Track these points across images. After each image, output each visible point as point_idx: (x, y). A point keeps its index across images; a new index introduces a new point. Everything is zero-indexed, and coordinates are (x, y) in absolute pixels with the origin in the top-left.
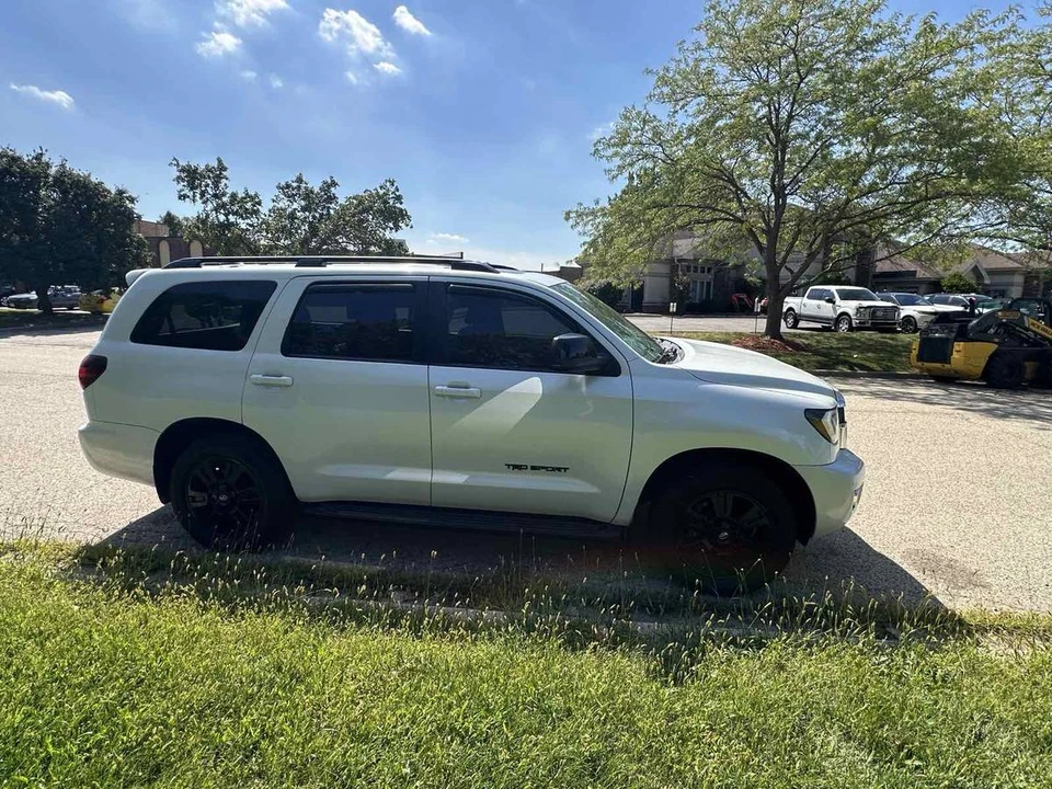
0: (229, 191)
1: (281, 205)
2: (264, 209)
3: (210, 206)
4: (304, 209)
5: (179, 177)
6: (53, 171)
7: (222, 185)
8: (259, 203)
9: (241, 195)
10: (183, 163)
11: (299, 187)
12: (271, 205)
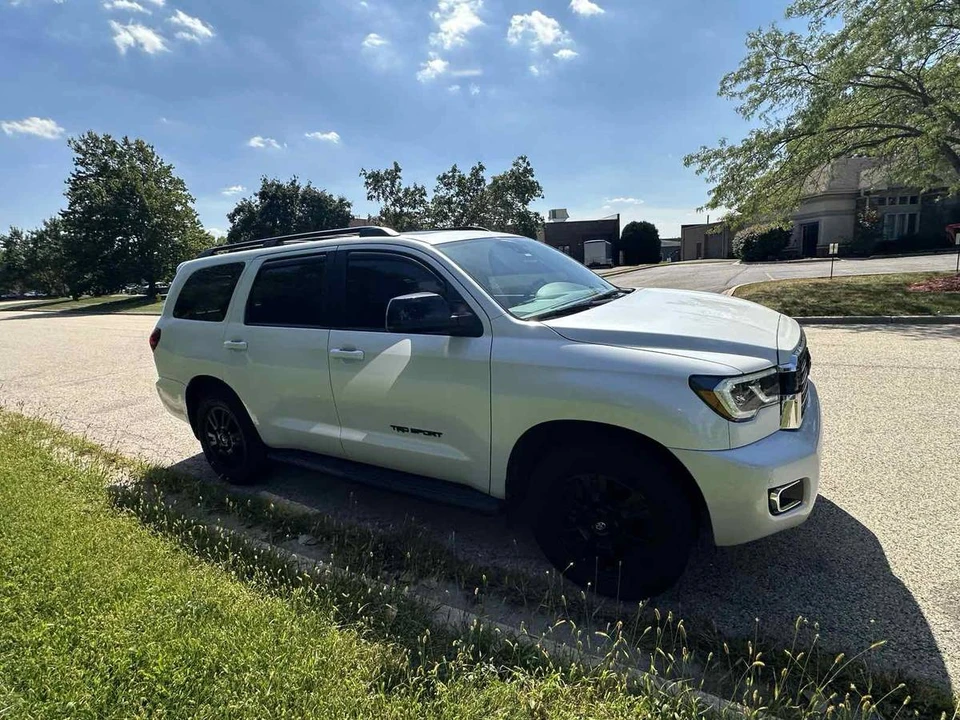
0: (403, 187)
1: (441, 194)
2: (428, 199)
3: (389, 202)
4: (458, 195)
5: (367, 183)
6: (301, 191)
7: (397, 183)
8: (425, 194)
9: (412, 189)
10: (369, 172)
11: (453, 176)
12: (434, 194)
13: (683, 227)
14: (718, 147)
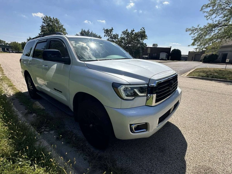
0: (113, 34)
1: (122, 36)
2: (119, 37)
3: (109, 38)
4: (126, 37)
5: (104, 32)
6: (90, 33)
7: (112, 32)
8: (118, 36)
9: (115, 35)
10: (105, 29)
11: (126, 32)
12: (121, 36)
13: (189, 52)
14: (196, 27)
